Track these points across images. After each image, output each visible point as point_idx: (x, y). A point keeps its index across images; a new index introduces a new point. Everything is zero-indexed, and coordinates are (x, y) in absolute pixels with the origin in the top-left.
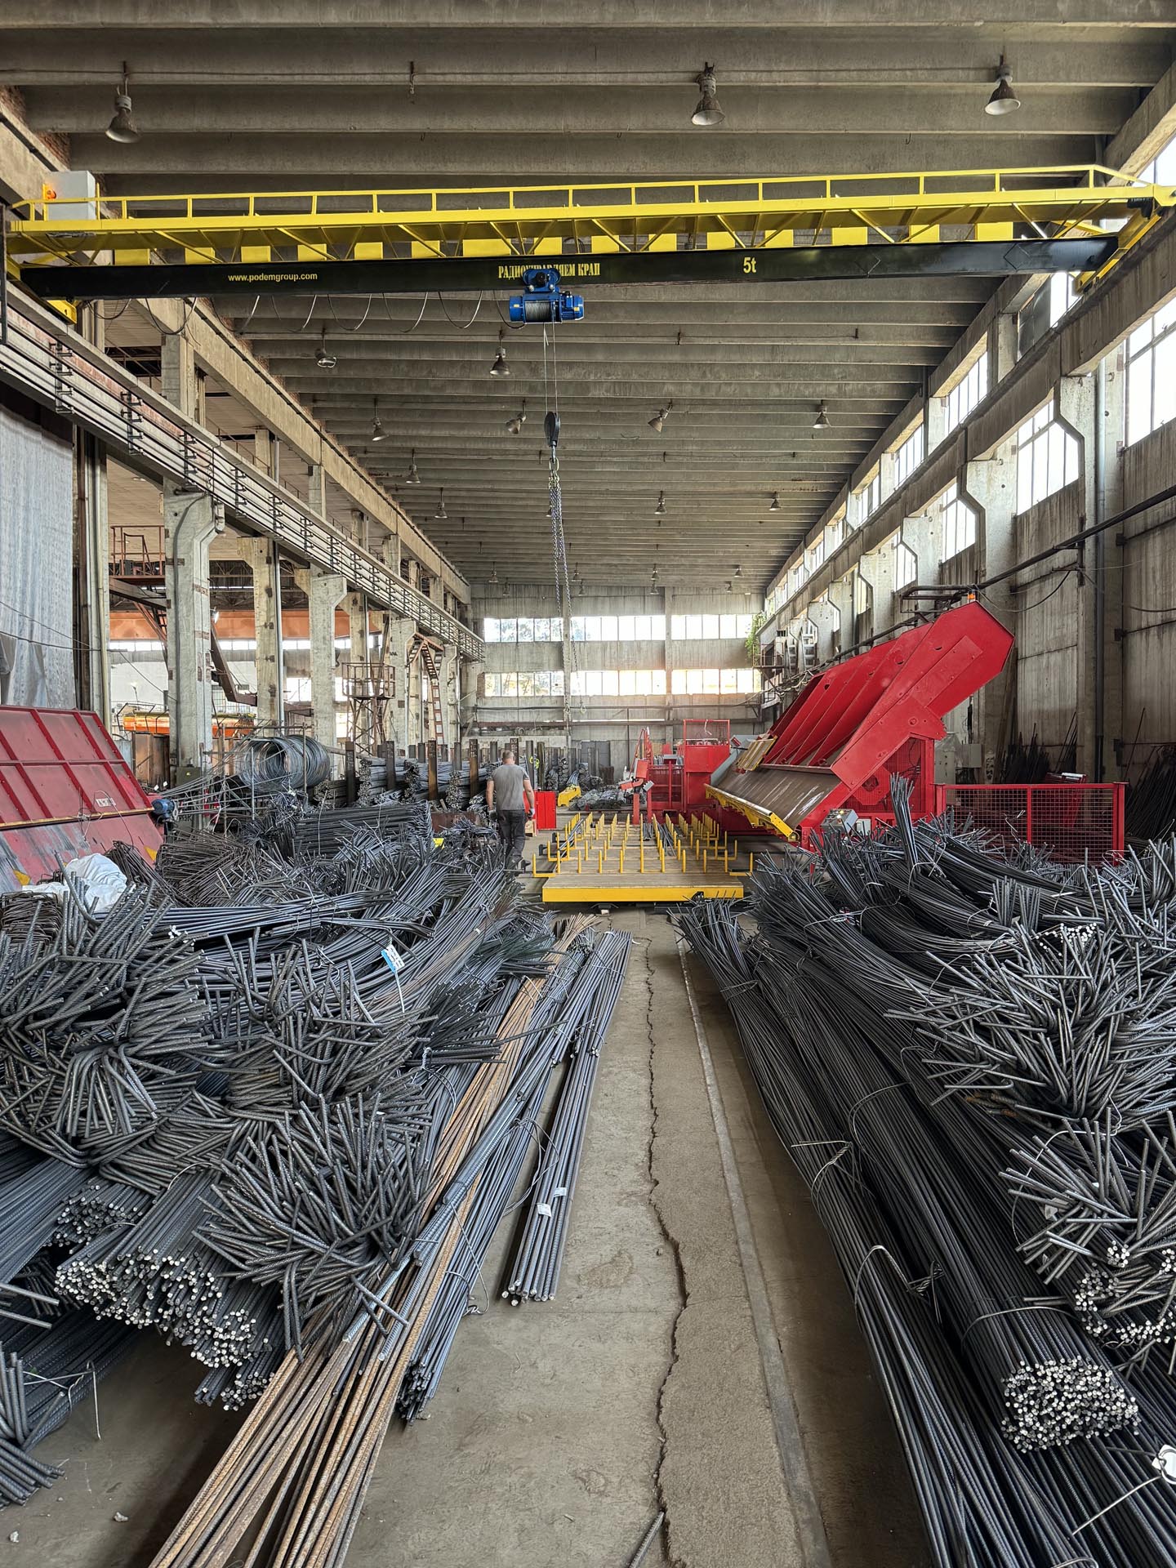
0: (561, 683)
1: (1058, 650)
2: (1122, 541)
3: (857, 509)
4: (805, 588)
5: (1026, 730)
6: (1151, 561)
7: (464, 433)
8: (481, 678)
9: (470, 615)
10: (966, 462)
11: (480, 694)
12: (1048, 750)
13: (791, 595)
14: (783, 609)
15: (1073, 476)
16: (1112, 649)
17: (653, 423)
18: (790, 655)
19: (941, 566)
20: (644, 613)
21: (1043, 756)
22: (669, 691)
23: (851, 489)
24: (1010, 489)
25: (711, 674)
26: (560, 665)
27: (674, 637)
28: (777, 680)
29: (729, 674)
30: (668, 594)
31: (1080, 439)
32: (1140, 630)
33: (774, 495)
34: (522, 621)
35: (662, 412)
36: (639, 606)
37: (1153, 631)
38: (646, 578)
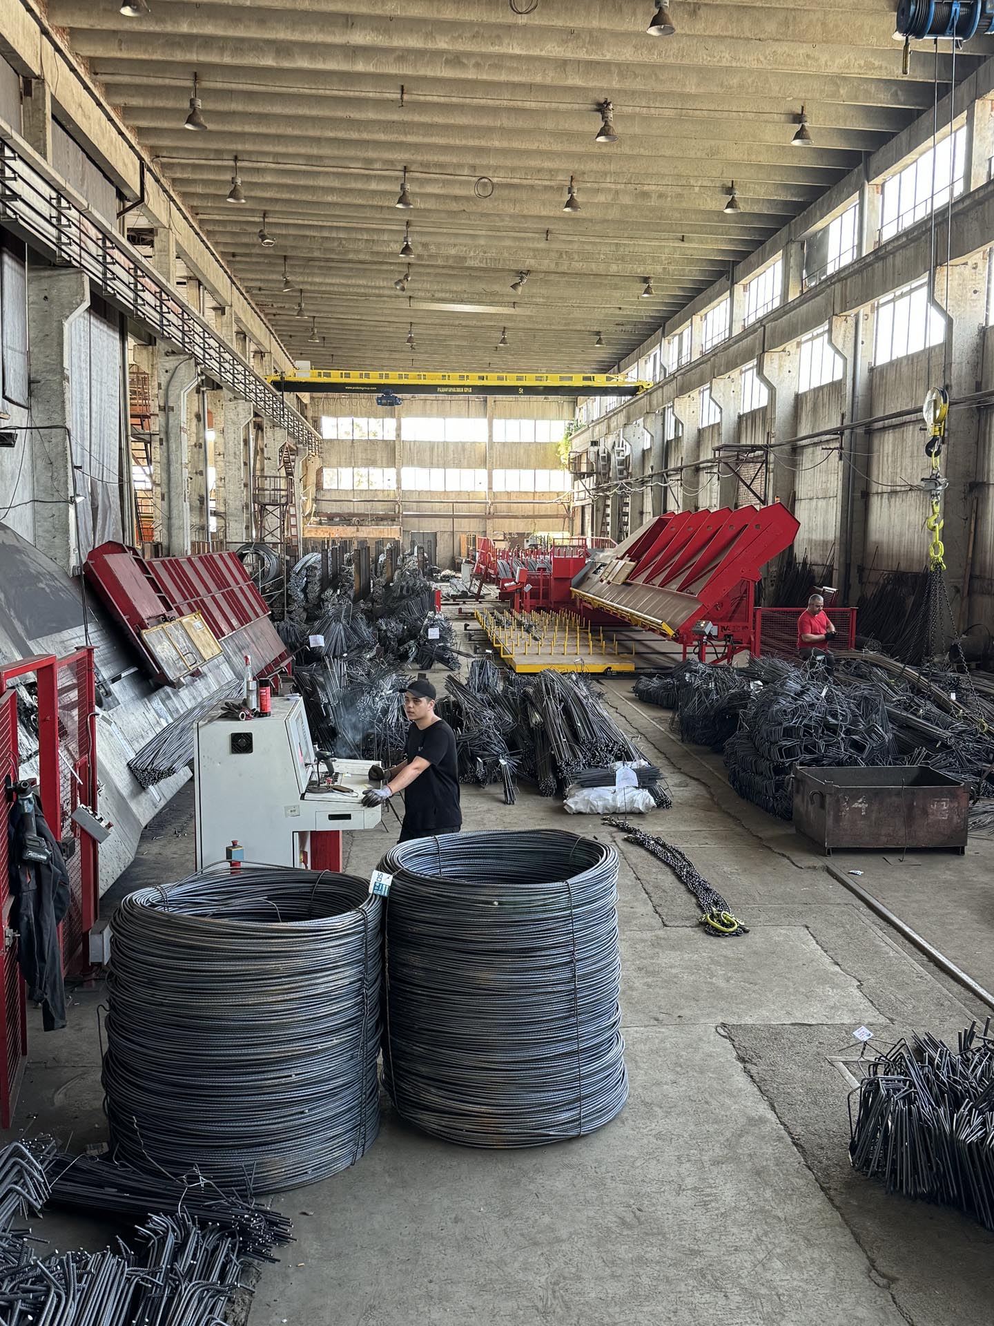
0: (394, 479)
1: (824, 498)
5: (800, 551)
6: (886, 447)
8: (320, 472)
9: (310, 413)
10: (764, 352)
11: (319, 486)
12: (814, 567)
14: (597, 421)
15: (838, 376)
16: (859, 504)
18: (602, 463)
19: (740, 417)
20: (468, 416)
21: (811, 571)
22: (490, 488)
24: (794, 374)
25: (528, 474)
26: (392, 464)
27: (495, 439)
28: (588, 483)
29: (542, 473)
30: (490, 399)
31: (845, 359)
32: (877, 493)
33: (598, 333)
34: (357, 420)
35: (522, 279)
36: (464, 409)
37: (885, 496)
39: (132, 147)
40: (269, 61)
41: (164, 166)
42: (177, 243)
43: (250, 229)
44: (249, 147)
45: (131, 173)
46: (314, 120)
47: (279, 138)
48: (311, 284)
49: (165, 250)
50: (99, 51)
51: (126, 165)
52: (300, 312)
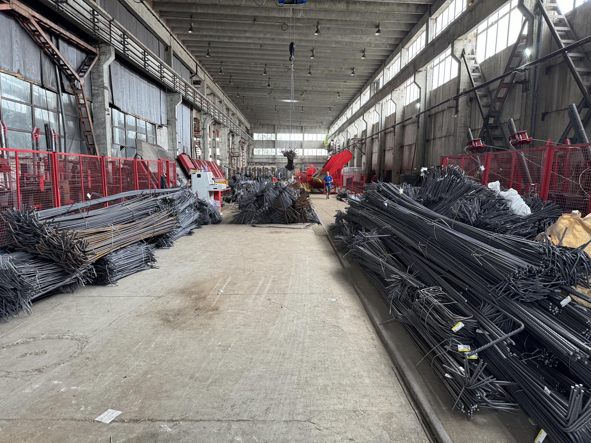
0: (275, 152)
1: (377, 152)
2: (385, 134)
3: (349, 114)
4: (337, 130)
7: (257, 94)
8: (253, 150)
9: (250, 132)
11: (253, 154)
13: (335, 131)
14: (333, 134)
15: (377, 121)
16: (383, 153)
17: (301, 95)
18: (334, 146)
20: (297, 133)
22: (303, 154)
23: (347, 108)
24: (372, 119)
25: (315, 150)
26: (274, 147)
27: (305, 140)
28: (331, 153)
29: (319, 150)
30: (303, 128)
31: (379, 115)
33: (330, 108)
34: (264, 134)
35: (303, 93)
36: (296, 131)
38: (298, 124)
39: (194, 60)
40: (227, 40)
41: (203, 65)
42: (207, 84)
43: (227, 80)
44: (224, 60)
45: (194, 67)
46: (240, 53)
47: (232, 58)
48: (246, 94)
49: (203, 87)
50: (185, 38)
51: (192, 65)
52: (243, 103)
